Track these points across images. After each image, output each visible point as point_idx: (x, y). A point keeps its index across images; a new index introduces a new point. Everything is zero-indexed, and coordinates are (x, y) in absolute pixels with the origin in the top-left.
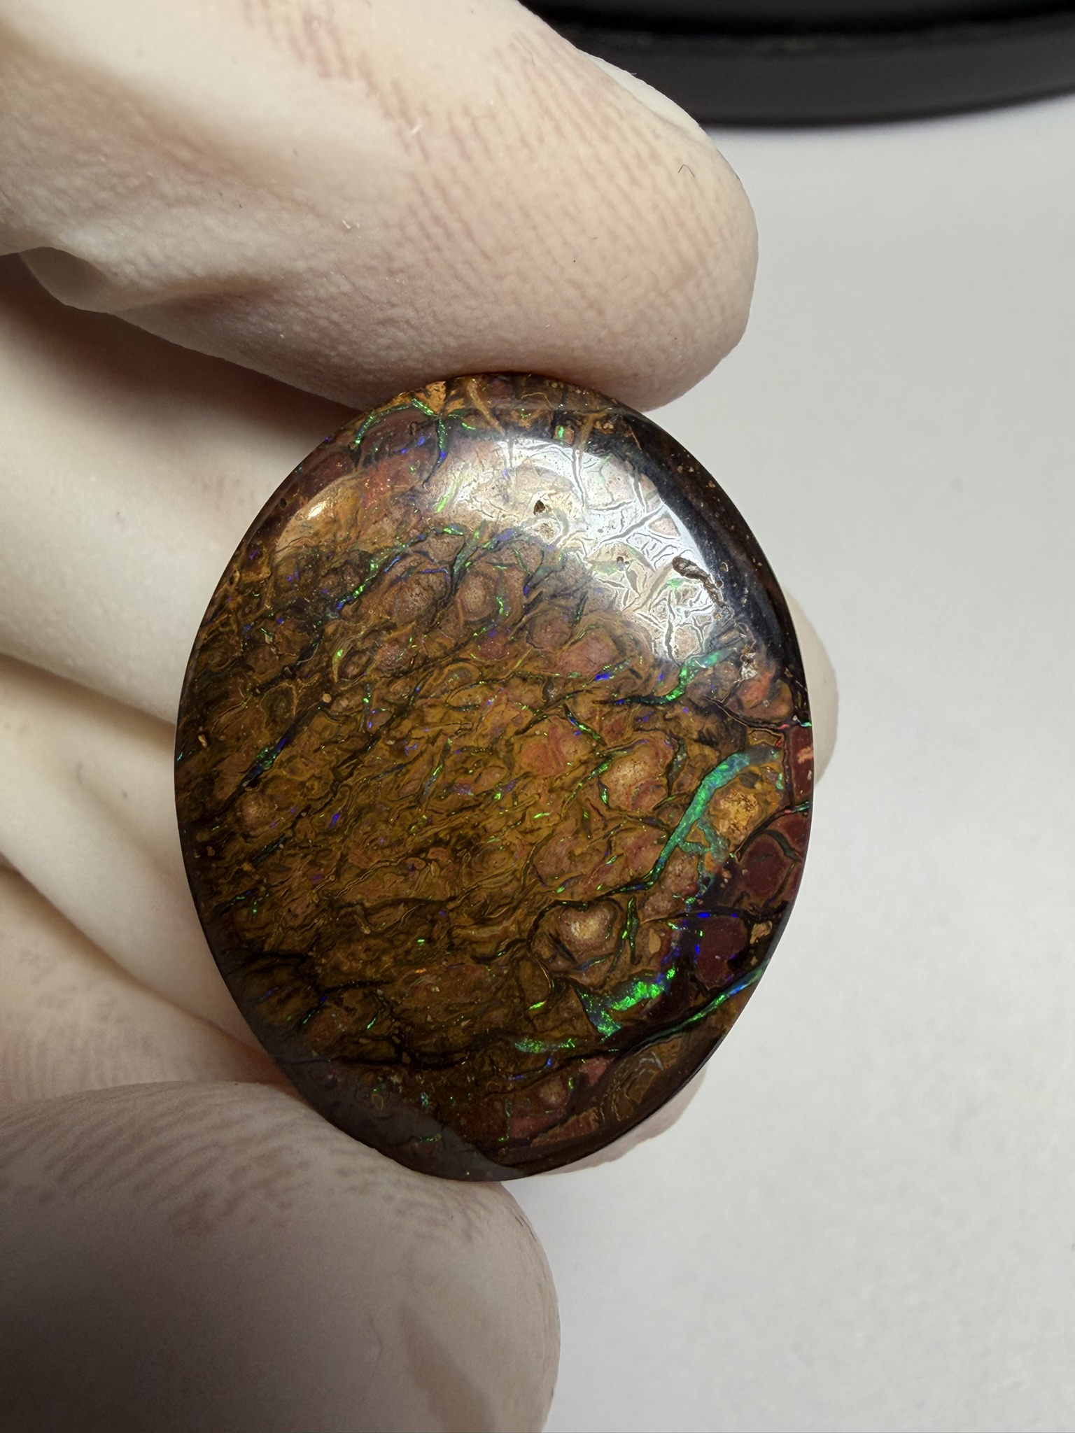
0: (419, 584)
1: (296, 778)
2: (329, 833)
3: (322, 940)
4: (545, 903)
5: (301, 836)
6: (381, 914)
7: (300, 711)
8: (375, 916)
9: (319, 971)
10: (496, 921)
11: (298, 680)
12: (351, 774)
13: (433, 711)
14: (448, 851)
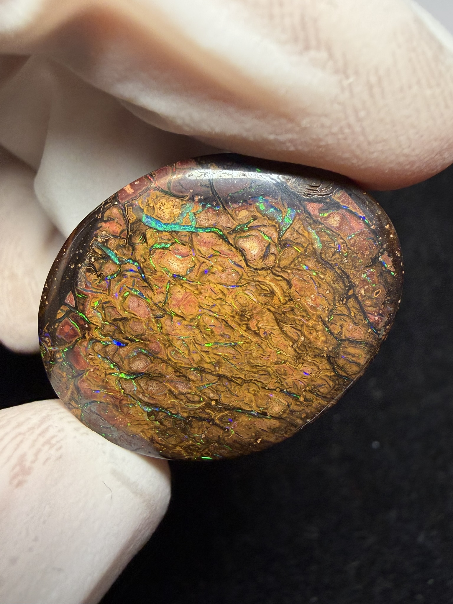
0: (148, 389)
1: (253, 399)
2: (269, 374)
3: (317, 354)
4: (251, 271)
5: (277, 385)
6: (292, 336)
7: (225, 410)
8: (294, 338)
9: (331, 348)
10: (269, 286)
11: (213, 417)
12: (239, 378)
13: (195, 359)
14: (250, 322)
